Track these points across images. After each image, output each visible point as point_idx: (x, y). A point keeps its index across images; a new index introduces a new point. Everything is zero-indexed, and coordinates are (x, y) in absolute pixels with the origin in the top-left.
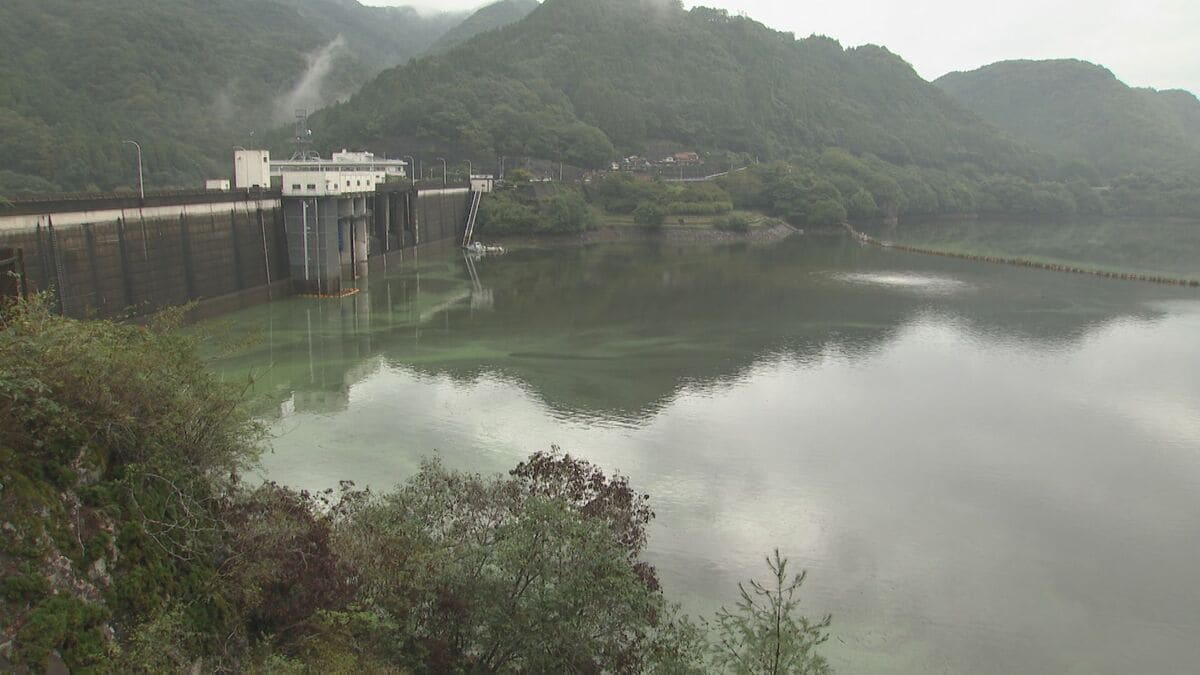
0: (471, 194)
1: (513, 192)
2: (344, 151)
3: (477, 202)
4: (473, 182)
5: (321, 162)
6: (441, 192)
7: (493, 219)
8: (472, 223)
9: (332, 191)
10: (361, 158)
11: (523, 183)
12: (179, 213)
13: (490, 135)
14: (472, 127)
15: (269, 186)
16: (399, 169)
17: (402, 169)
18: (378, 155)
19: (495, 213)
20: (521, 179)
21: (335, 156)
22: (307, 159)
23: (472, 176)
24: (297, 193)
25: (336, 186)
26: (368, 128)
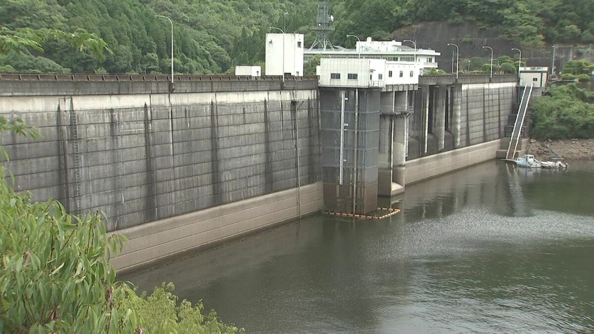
0: (519, 90)
1: (573, 87)
2: (369, 39)
3: (526, 99)
4: (522, 75)
5: (343, 51)
6: (486, 86)
7: (548, 120)
8: (520, 123)
9: (376, 83)
10: (390, 47)
11: (585, 76)
12: (209, 101)
13: (539, 19)
14: (516, 11)
15: (301, 74)
16: (430, 60)
17: (433, 60)
18: (407, 44)
19: (549, 113)
20: (582, 72)
21: (359, 44)
22: (328, 47)
23: (521, 69)
24: (336, 83)
25: (380, 77)
26: (395, 14)
